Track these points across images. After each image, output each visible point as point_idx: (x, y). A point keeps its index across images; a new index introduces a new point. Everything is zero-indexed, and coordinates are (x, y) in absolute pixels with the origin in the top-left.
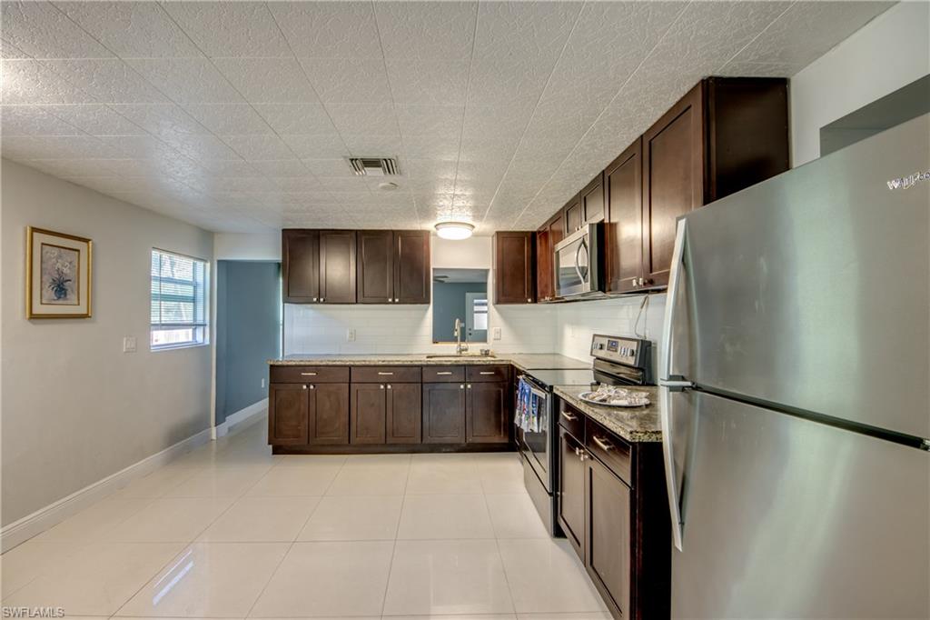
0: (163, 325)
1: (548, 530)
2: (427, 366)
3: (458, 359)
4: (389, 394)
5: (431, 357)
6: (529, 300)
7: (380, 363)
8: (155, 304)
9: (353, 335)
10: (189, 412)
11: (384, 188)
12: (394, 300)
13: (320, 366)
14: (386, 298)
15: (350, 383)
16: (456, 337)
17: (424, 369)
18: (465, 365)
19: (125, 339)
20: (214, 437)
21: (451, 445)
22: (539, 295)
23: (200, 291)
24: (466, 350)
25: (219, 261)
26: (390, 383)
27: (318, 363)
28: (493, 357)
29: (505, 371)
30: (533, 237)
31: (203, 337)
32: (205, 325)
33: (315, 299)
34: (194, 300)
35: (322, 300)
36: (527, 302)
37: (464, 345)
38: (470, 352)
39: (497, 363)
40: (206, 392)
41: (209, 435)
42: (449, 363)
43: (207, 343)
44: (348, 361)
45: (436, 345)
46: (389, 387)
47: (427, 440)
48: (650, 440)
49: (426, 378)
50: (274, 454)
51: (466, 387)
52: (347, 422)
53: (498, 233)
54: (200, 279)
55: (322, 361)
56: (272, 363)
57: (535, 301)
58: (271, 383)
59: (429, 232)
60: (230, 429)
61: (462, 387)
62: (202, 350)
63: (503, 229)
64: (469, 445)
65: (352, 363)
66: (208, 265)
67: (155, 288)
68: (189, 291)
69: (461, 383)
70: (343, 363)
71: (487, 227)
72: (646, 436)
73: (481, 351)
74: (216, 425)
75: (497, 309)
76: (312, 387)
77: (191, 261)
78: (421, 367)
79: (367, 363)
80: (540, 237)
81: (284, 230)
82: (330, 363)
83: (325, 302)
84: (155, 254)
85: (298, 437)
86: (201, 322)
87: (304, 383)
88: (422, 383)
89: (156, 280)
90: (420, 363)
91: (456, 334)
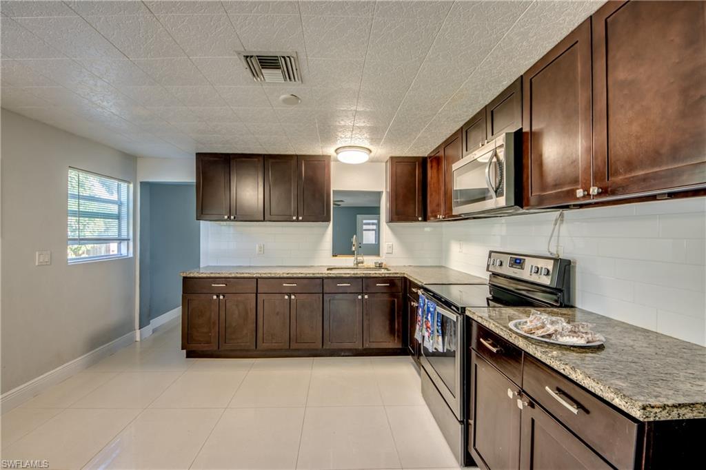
0: (83, 239)
1: (457, 458)
2: (328, 278)
3: (355, 271)
4: (293, 303)
5: (332, 269)
6: (420, 219)
7: (285, 275)
8: (72, 220)
9: (262, 249)
10: (114, 316)
11: (285, 101)
12: (298, 218)
13: (229, 278)
14: (291, 216)
15: (257, 294)
16: (354, 251)
17: (325, 281)
18: (362, 278)
19: (37, 253)
20: (138, 339)
21: (350, 350)
22: (429, 214)
23: (124, 210)
24: (362, 263)
25: (141, 183)
26: (294, 294)
27: (227, 275)
28: (388, 270)
29: (399, 283)
30: (423, 162)
31: (127, 250)
32: (129, 240)
33: (226, 217)
34: (118, 217)
35: (232, 217)
36: (418, 220)
37: (360, 258)
38: (365, 264)
39: (391, 275)
40: (130, 299)
41: (134, 337)
42: (348, 276)
43: (131, 255)
44: (255, 273)
45: (334, 258)
46: (293, 297)
47: (328, 346)
48: (669, 418)
49: (326, 289)
50: (187, 357)
51: (363, 297)
52: (255, 329)
53: (392, 158)
54: (124, 199)
55: (231, 274)
56: (185, 275)
57: (425, 219)
58: (183, 292)
59: (330, 156)
60: (154, 331)
61: (360, 297)
62: (124, 262)
63: (398, 153)
64: (366, 349)
65: (259, 275)
66: (131, 186)
67: (72, 205)
68: (114, 209)
69: (359, 294)
70: (251, 276)
71: (383, 151)
72: (664, 412)
73: (375, 263)
74: (140, 329)
75: (389, 226)
76: (221, 297)
77: (116, 183)
78: (322, 279)
79: (273, 275)
80: (431, 161)
81: (198, 154)
82: (239, 275)
83: (235, 220)
84: (72, 174)
85: (209, 342)
86: (126, 237)
87: (214, 294)
88: (323, 293)
89: (73, 196)
90: (321, 275)
91: (353, 249)
